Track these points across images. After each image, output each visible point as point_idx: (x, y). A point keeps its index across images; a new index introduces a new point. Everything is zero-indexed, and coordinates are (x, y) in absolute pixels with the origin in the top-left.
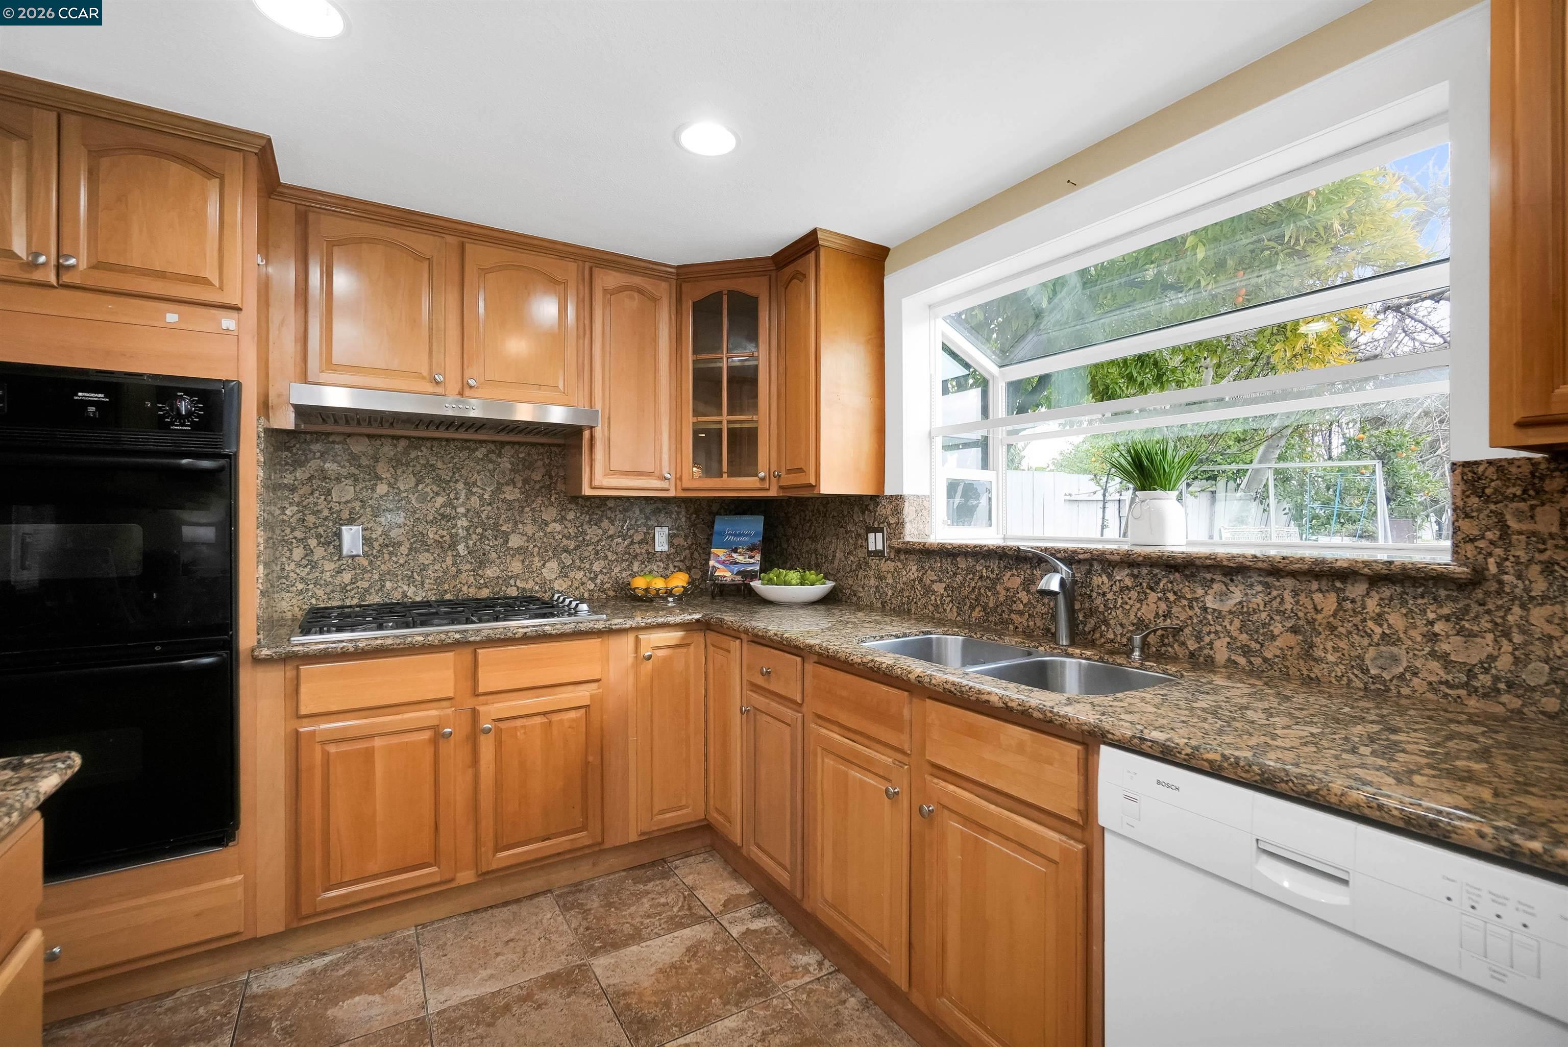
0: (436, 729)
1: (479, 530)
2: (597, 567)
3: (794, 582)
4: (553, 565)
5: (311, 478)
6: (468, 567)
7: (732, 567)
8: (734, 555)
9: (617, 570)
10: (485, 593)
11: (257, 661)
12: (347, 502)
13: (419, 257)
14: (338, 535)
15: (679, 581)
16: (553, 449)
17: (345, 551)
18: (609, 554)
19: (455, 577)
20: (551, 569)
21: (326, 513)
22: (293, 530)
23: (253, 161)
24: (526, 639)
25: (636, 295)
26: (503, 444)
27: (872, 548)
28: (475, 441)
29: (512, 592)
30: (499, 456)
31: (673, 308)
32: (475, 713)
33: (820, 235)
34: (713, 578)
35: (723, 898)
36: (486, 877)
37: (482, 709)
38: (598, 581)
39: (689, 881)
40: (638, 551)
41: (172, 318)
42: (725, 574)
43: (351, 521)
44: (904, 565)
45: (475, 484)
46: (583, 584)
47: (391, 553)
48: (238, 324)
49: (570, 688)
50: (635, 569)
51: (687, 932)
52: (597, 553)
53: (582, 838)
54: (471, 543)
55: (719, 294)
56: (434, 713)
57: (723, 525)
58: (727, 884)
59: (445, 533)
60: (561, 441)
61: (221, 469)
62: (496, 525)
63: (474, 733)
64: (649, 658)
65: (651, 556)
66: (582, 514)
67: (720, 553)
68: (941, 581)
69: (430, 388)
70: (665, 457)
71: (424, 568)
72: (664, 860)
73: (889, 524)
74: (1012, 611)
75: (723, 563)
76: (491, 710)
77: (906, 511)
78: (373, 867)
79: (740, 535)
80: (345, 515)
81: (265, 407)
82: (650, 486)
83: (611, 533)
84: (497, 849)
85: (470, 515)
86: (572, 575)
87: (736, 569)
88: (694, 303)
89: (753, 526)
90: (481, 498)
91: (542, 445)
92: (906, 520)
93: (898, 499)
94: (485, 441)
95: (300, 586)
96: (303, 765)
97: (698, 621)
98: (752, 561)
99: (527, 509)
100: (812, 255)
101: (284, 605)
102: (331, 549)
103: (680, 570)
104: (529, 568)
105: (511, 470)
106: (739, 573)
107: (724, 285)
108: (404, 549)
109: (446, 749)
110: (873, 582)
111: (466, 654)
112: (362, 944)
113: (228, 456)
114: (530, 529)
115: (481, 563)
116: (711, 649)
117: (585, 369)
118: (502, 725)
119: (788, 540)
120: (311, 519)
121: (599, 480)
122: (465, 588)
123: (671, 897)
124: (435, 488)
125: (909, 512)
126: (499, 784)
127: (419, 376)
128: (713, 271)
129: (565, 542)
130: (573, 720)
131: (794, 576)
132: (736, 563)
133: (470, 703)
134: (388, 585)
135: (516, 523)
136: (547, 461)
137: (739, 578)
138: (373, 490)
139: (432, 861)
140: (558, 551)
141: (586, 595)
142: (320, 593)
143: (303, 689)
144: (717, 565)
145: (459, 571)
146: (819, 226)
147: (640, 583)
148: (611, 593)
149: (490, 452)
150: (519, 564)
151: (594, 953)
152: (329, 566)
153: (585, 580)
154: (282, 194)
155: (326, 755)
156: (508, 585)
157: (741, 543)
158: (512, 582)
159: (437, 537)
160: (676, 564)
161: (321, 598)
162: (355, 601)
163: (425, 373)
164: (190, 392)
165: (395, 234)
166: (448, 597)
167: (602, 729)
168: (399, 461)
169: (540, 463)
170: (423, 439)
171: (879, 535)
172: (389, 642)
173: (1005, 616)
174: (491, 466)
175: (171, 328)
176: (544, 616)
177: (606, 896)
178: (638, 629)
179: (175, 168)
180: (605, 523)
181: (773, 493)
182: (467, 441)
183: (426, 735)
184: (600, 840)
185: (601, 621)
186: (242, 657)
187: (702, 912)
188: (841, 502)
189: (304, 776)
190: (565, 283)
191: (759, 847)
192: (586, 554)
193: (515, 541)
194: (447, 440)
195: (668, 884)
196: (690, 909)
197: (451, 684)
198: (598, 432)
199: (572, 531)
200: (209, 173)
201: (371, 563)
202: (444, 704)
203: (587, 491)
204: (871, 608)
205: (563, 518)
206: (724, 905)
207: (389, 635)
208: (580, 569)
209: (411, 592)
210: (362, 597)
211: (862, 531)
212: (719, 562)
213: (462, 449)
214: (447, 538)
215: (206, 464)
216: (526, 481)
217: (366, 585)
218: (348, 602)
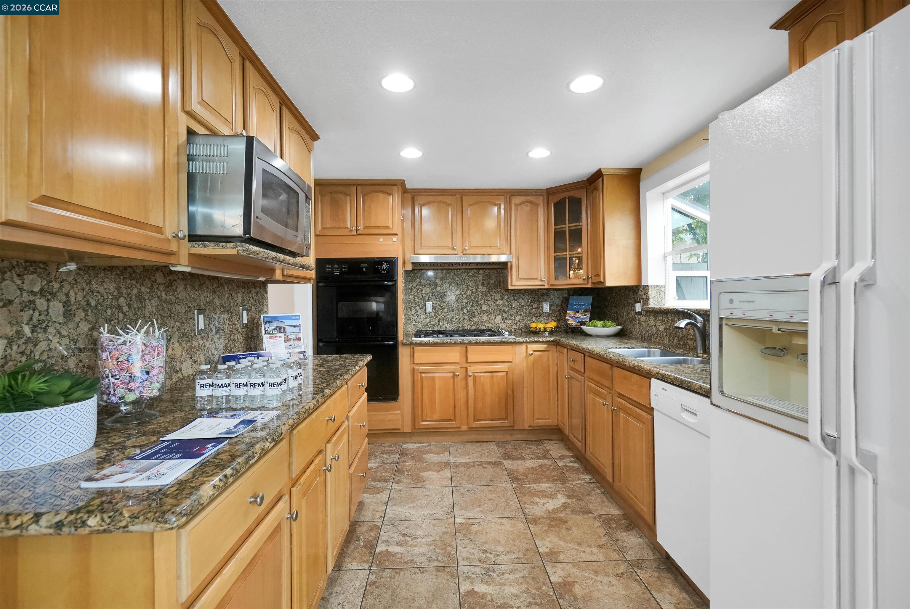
0: (454, 372)
1: (471, 303)
2: (517, 319)
3: (599, 326)
4: (499, 317)
5: (416, 286)
6: (468, 317)
7: (576, 319)
8: (577, 314)
9: (526, 320)
10: (473, 328)
11: (403, 344)
12: (428, 294)
13: (447, 205)
14: (425, 305)
15: (552, 325)
16: (499, 270)
17: (427, 312)
18: (522, 313)
19: (463, 321)
20: (499, 319)
21: (421, 298)
22: (412, 304)
23: (400, 187)
24: (484, 343)
25: (529, 204)
26: (479, 269)
27: (637, 311)
28: (469, 269)
29: (484, 328)
30: (478, 274)
31: (546, 207)
32: (467, 369)
33: (602, 170)
34: (567, 324)
35: (560, 455)
36: (471, 429)
37: (469, 368)
38: (518, 325)
39: (547, 448)
40: (535, 312)
41: (381, 240)
42: (572, 323)
43: (429, 301)
44: (649, 318)
45: (469, 285)
46: (511, 325)
47: (441, 312)
48: (397, 240)
49: (501, 364)
50: (534, 320)
51: (542, 461)
52: (517, 313)
53: (505, 423)
54: (468, 308)
55: (564, 200)
56: (454, 367)
57: (573, 300)
58: (563, 451)
59: (459, 304)
60: (502, 267)
61: (393, 285)
62: (477, 301)
63: (467, 376)
64: (532, 354)
65: (541, 314)
66: (511, 296)
67: (571, 313)
68: (662, 325)
69: (452, 252)
70: (543, 271)
71: (452, 317)
72: (540, 440)
73: (643, 299)
74: (688, 339)
75: (572, 317)
76: (472, 369)
77: (650, 293)
78: (436, 417)
79: (580, 305)
80: (427, 298)
81: (404, 263)
82: (535, 284)
83: (523, 304)
84: (475, 420)
85: (468, 297)
86: (507, 322)
87: (578, 320)
88: (554, 204)
89: (587, 300)
90: (472, 291)
91: (494, 269)
92: (650, 297)
93: (647, 287)
94: (473, 269)
95: (414, 323)
96: (416, 379)
97: (552, 341)
98: (585, 317)
99: (489, 295)
100: (601, 179)
101: (410, 329)
102: (423, 310)
103: (554, 321)
104: (490, 319)
105: (483, 280)
106: (579, 322)
107: (566, 195)
108: (445, 310)
109: (458, 380)
110: (638, 327)
111: (463, 348)
112: (433, 443)
113: (394, 281)
114: (490, 303)
115: (472, 316)
116: (558, 353)
117: (508, 238)
118: (476, 374)
119: (606, 307)
120: (417, 300)
121: (515, 282)
122: (466, 326)
123: (539, 451)
124: (456, 288)
125: (652, 293)
126: (475, 397)
127: (448, 248)
128: (562, 189)
129: (504, 308)
130: (502, 376)
131: (599, 323)
132: (578, 318)
133: (466, 365)
134: (441, 323)
135: (484, 301)
136: (496, 275)
137: (579, 324)
138: (436, 289)
139: (452, 418)
140: (501, 312)
141: (513, 330)
142: (420, 326)
143: (415, 355)
144: (569, 318)
145: (464, 319)
146: (601, 167)
147: (533, 325)
148: (524, 330)
149: (475, 273)
150: (486, 317)
151: (506, 459)
152: (423, 316)
153: (512, 324)
154: (407, 192)
155: (421, 377)
156: (482, 325)
157: (581, 309)
158: (483, 324)
159: (457, 306)
160: (553, 318)
161: (420, 327)
162: (430, 329)
163: (450, 247)
164: (386, 262)
165: (439, 198)
166: (461, 329)
167: (513, 382)
168: (443, 278)
169: (493, 276)
170: (451, 269)
171: (640, 304)
172: (439, 341)
173: (686, 341)
174: (475, 278)
175: (381, 243)
176: (491, 336)
177: (514, 446)
178: (527, 342)
179: (381, 195)
180: (521, 300)
181: (590, 285)
182: (466, 269)
183: (451, 375)
184: (512, 425)
185: (512, 338)
186: (399, 343)
187: (550, 457)
188: (626, 289)
189: (416, 383)
190: (500, 205)
191: (573, 435)
192: (513, 313)
193: (485, 308)
194: (459, 269)
195: (540, 447)
196: (545, 455)
197: (459, 357)
198: (514, 264)
199: (507, 304)
200: (389, 194)
201: (435, 315)
202: (457, 364)
203: (510, 287)
204: (637, 339)
205: (503, 298)
206: (559, 457)
207: (440, 339)
208: (510, 319)
209: (448, 326)
210: (433, 328)
211: (633, 303)
212: (570, 317)
213: (465, 272)
214: (460, 306)
215: (390, 283)
216: (488, 284)
217: (434, 323)
218: (428, 329)
